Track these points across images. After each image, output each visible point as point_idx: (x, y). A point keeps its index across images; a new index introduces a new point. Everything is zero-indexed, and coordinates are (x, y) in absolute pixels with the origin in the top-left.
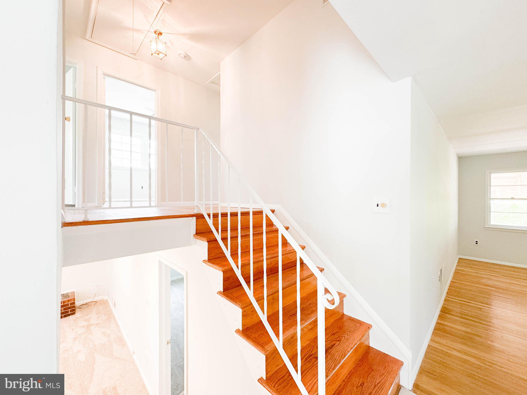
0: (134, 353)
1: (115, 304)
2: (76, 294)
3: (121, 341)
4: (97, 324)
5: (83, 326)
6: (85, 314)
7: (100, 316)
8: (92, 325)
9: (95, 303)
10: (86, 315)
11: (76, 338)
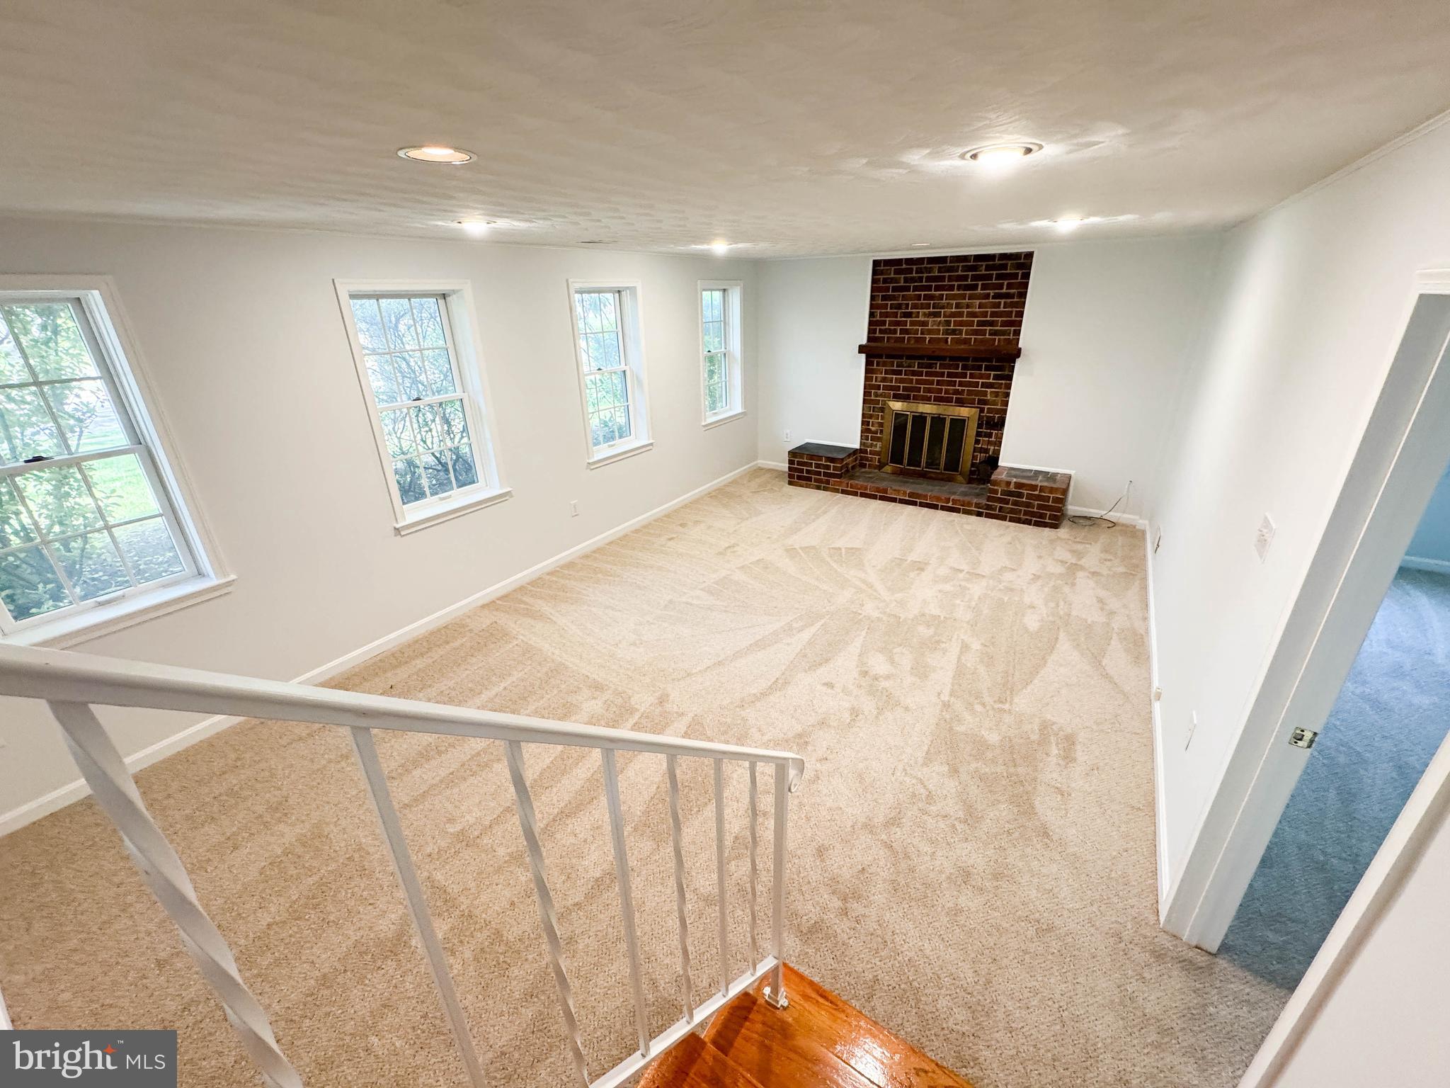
0: (1158, 697)
1: (1158, 545)
2: (1072, 484)
3: (1138, 647)
4: (1094, 573)
5: (1062, 562)
6: (1078, 540)
7: (1110, 560)
8: (1082, 568)
9: (1111, 525)
10: (1079, 542)
11: (1039, 577)
